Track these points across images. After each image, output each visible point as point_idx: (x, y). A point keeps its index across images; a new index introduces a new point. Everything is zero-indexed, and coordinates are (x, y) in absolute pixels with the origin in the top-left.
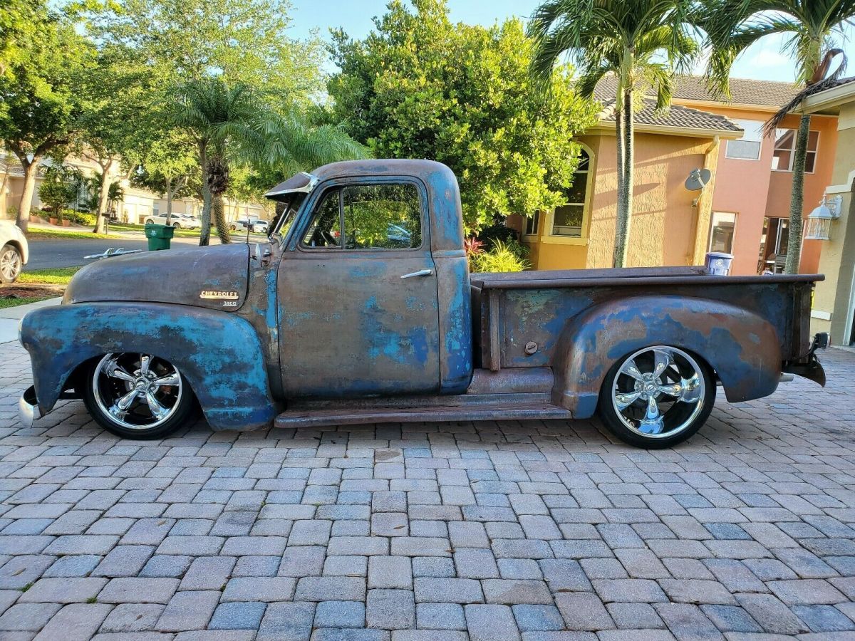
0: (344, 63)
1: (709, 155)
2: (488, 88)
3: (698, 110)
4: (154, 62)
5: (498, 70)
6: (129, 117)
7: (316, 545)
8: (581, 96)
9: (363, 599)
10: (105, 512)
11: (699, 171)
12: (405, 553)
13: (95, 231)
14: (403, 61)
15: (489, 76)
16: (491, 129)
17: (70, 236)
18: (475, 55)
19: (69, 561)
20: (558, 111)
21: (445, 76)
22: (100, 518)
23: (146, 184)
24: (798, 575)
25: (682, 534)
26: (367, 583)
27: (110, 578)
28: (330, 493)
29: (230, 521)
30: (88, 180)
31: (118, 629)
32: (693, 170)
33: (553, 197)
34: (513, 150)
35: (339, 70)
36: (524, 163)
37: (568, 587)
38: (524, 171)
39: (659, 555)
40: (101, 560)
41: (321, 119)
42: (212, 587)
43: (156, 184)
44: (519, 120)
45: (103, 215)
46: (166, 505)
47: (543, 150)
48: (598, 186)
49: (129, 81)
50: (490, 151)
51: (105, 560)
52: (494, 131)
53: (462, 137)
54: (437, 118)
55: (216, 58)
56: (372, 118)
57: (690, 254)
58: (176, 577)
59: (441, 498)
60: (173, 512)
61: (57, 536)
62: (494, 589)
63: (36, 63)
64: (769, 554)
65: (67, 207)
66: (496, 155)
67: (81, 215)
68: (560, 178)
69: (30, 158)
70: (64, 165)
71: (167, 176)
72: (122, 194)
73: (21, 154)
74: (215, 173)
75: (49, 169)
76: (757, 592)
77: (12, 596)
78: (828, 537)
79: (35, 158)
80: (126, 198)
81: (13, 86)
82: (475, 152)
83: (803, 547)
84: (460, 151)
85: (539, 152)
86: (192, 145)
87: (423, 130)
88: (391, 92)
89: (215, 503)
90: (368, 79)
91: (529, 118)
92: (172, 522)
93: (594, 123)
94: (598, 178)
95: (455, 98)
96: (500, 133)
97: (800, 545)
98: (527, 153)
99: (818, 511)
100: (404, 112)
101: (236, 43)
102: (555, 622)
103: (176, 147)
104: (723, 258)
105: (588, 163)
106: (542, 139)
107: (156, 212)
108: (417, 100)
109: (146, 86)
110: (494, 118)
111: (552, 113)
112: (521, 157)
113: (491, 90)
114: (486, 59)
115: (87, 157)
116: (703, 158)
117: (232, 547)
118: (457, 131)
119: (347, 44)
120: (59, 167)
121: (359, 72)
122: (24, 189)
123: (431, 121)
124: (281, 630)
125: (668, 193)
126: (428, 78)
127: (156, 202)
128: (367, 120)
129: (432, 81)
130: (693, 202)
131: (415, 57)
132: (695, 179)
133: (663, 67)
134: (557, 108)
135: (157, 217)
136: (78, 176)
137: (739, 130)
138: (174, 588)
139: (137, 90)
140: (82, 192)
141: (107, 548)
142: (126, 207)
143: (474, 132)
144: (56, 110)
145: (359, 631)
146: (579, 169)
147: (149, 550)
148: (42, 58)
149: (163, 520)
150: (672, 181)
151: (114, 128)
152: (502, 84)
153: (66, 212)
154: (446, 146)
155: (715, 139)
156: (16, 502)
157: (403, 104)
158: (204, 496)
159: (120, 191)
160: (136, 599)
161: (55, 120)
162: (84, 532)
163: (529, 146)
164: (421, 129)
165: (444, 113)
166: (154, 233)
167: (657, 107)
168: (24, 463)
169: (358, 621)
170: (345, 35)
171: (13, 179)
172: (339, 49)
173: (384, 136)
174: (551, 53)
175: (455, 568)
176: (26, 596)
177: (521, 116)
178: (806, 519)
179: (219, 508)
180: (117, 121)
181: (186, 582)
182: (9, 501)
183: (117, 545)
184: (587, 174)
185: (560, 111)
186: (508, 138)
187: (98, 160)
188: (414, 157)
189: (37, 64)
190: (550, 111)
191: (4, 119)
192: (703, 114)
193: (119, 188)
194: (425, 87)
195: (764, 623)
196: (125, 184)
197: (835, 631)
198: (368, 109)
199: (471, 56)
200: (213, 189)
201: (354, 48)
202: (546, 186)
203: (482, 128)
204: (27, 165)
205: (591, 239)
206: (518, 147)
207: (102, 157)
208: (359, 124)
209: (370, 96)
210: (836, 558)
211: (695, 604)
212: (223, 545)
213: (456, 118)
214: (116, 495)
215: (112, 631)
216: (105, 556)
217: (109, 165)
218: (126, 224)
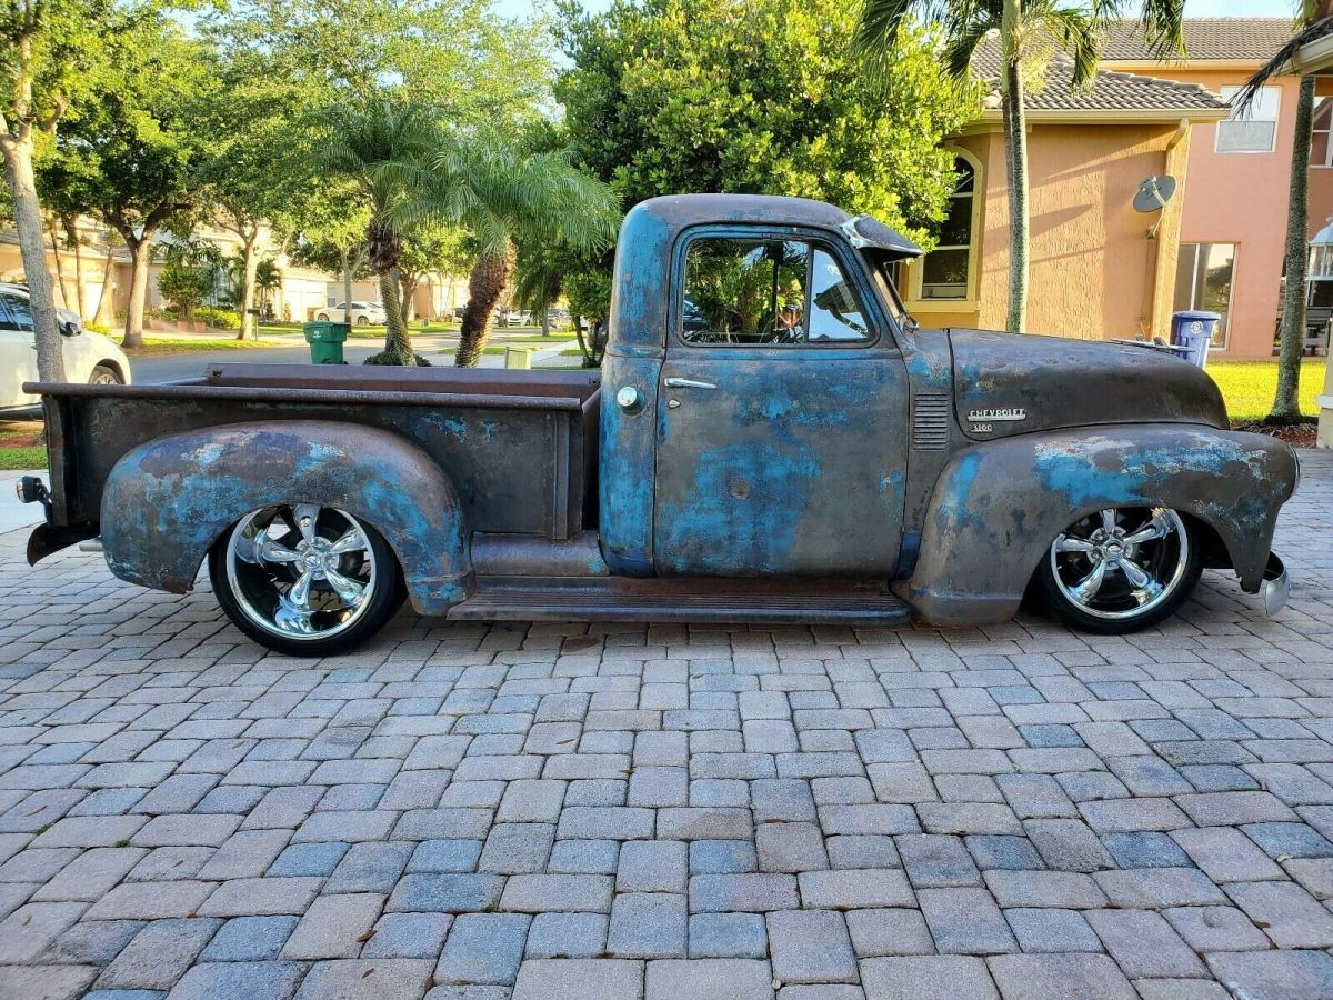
0: (578, 51)
1: (1173, 152)
2: (800, 73)
3: (1155, 79)
4: (298, 74)
5: (814, 42)
6: (269, 161)
7: (440, 768)
8: (950, 73)
9: (483, 837)
10: (166, 732)
11: (1155, 179)
12: (561, 776)
13: (240, 337)
14: (665, 41)
15: (802, 54)
16: (805, 138)
17: (203, 347)
18: (777, 22)
19: (104, 796)
20: (912, 100)
21: (732, 57)
22: (158, 740)
23: (312, 260)
24: (1130, 792)
25: (978, 740)
26: (494, 816)
27: (153, 816)
28: (483, 700)
29: (331, 741)
30: (226, 261)
31: (148, 878)
32: (1145, 179)
33: (914, 238)
34: (844, 167)
35: (570, 64)
36: (862, 187)
37: (781, 817)
38: (861, 201)
39: (932, 772)
40: (147, 793)
41: (544, 141)
42: (284, 825)
43: (327, 258)
44: (850, 120)
45: (250, 311)
46: (251, 722)
47: (891, 165)
48: (989, 216)
49: (266, 107)
50: (805, 173)
51: (152, 794)
52: (811, 141)
53: (760, 154)
54: (720, 127)
55: (389, 58)
56: (623, 135)
57: (1147, 317)
58: (240, 814)
59: (639, 700)
60: (256, 731)
61: (97, 764)
62: (671, 821)
63: (134, 89)
64: (1100, 765)
65: (200, 302)
66: (815, 179)
67: (221, 314)
68: (927, 207)
69: (138, 234)
70: (191, 239)
71: (342, 246)
72: (279, 278)
73: (126, 230)
74: (380, 239)
75: (171, 246)
76: (1059, 817)
77: (22, 840)
78: (1202, 739)
79: (145, 234)
80: (285, 283)
81: (104, 127)
82: (781, 176)
83: (1158, 755)
84: (758, 177)
85: (886, 168)
86: (366, 197)
87: (700, 147)
88: (645, 91)
89: (317, 717)
90: (614, 74)
91: (867, 115)
92: (252, 743)
93: (976, 116)
94: (989, 204)
95: (749, 92)
96: (821, 142)
97: (1154, 751)
98: (865, 171)
99: (1203, 702)
100: (668, 121)
101: (419, 33)
102: (745, 862)
103: (341, 201)
104: (1202, 320)
105: (972, 180)
106: (888, 147)
107: (331, 302)
108: (687, 102)
109: (288, 114)
110: (812, 119)
111: (904, 104)
112: (856, 179)
113: (805, 74)
114: (794, 27)
115: (221, 225)
116: (1162, 157)
117: (325, 774)
118: (752, 145)
119: (580, 20)
120: (184, 244)
121: (601, 63)
122: (133, 281)
123: (712, 133)
124: (358, 877)
125: (1106, 218)
126: (706, 64)
127: (330, 287)
128: (614, 139)
129: (711, 69)
130: (1148, 231)
131: (683, 32)
132: (1149, 192)
133: (1080, 14)
134: (911, 95)
135: (333, 309)
136: (213, 255)
137: (1222, 106)
138: (234, 827)
139: (276, 121)
140: (222, 278)
141: (158, 778)
142: (287, 297)
143: (779, 144)
144: (168, 160)
145: (464, 876)
146: (958, 192)
147: (213, 780)
148: (141, 80)
149: (241, 740)
150: (1113, 199)
151: (248, 180)
152: (823, 65)
153: (199, 310)
154: (738, 169)
155: (1184, 125)
156: (52, 723)
157: (666, 110)
158: (306, 709)
159: (275, 273)
160: (180, 842)
161: (169, 175)
162: (132, 759)
163: (869, 160)
164: (696, 147)
165: (732, 118)
166: (317, 335)
167: (1074, 80)
168: (74, 672)
169: (467, 864)
170: (577, 7)
171: (120, 267)
172: (570, 30)
173: (640, 162)
174: (885, 10)
175: (626, 794)
176: (40, 840)
177: (854, 113)
178: (1179, 715)
179: (320, 723)
180: (251, 170)
181: (251, 820)
182: (44, 722)
183: (172, 774)
184: (971, 198)
185: (917, 100)
186: (834, 151)
187: (237, 228)
188: (688, 191)
189: (134, 91)
190: (899, 100)
191: (94, 177)
192: (1162, 84)
193: (274, 270)
194: (699, 79)
195: (1049, 857)
196: (282, 262)
197: (1153, 866)
198: (616, 120)
199: (772, 24)
200: (378, 264)
201: (592, 27)
202: (903, 221)
203: (791, 136)
204: (134, 244)
205: (983, 301)
206: (852, 164)
207: (241, 223)
208: (602, 146)
209: (617, 99)
210: (1200, 768)
211: (958, 835)
212: (312, 773)
213: (752, 124)
214: (187, 709)
215: (139, 880)
216: (153, 788)
217: (254, 235)
218: (288, 324)
